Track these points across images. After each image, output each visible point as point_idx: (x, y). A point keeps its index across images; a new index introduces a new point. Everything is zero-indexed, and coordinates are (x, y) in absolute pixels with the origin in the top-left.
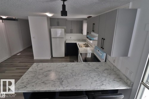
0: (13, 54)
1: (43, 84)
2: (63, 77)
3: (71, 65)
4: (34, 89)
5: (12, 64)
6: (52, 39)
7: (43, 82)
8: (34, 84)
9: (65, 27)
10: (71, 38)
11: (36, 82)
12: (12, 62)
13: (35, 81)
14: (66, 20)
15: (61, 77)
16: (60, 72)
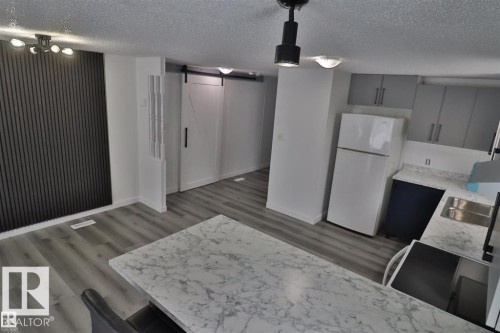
0: (227, 175)
1: (179, 285)
2: (248, 299)
3: (321, 271)
4: (150, 288)
5: (208, 203)
6: (340, 153)
7: (184, 279)
8: (162, 272)
9: (408, 113)
10: (428, 162)
11: (170, 271)
12: (211, 197)
13: (172, 268)
14: (423, 83)
15: (243, 295)
16: (257, 277)
